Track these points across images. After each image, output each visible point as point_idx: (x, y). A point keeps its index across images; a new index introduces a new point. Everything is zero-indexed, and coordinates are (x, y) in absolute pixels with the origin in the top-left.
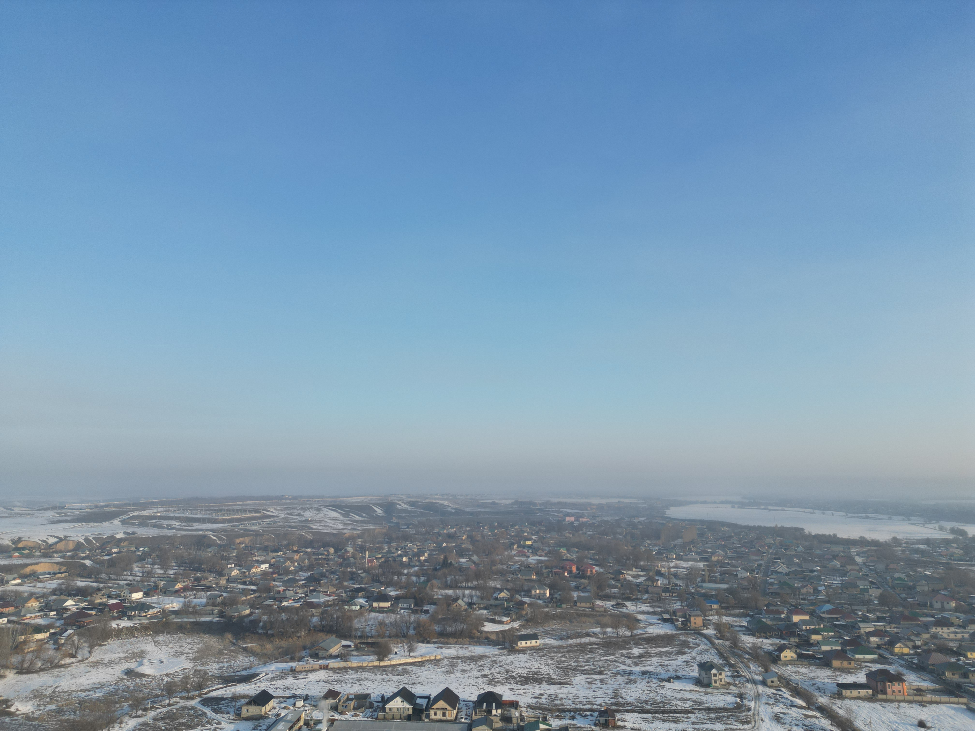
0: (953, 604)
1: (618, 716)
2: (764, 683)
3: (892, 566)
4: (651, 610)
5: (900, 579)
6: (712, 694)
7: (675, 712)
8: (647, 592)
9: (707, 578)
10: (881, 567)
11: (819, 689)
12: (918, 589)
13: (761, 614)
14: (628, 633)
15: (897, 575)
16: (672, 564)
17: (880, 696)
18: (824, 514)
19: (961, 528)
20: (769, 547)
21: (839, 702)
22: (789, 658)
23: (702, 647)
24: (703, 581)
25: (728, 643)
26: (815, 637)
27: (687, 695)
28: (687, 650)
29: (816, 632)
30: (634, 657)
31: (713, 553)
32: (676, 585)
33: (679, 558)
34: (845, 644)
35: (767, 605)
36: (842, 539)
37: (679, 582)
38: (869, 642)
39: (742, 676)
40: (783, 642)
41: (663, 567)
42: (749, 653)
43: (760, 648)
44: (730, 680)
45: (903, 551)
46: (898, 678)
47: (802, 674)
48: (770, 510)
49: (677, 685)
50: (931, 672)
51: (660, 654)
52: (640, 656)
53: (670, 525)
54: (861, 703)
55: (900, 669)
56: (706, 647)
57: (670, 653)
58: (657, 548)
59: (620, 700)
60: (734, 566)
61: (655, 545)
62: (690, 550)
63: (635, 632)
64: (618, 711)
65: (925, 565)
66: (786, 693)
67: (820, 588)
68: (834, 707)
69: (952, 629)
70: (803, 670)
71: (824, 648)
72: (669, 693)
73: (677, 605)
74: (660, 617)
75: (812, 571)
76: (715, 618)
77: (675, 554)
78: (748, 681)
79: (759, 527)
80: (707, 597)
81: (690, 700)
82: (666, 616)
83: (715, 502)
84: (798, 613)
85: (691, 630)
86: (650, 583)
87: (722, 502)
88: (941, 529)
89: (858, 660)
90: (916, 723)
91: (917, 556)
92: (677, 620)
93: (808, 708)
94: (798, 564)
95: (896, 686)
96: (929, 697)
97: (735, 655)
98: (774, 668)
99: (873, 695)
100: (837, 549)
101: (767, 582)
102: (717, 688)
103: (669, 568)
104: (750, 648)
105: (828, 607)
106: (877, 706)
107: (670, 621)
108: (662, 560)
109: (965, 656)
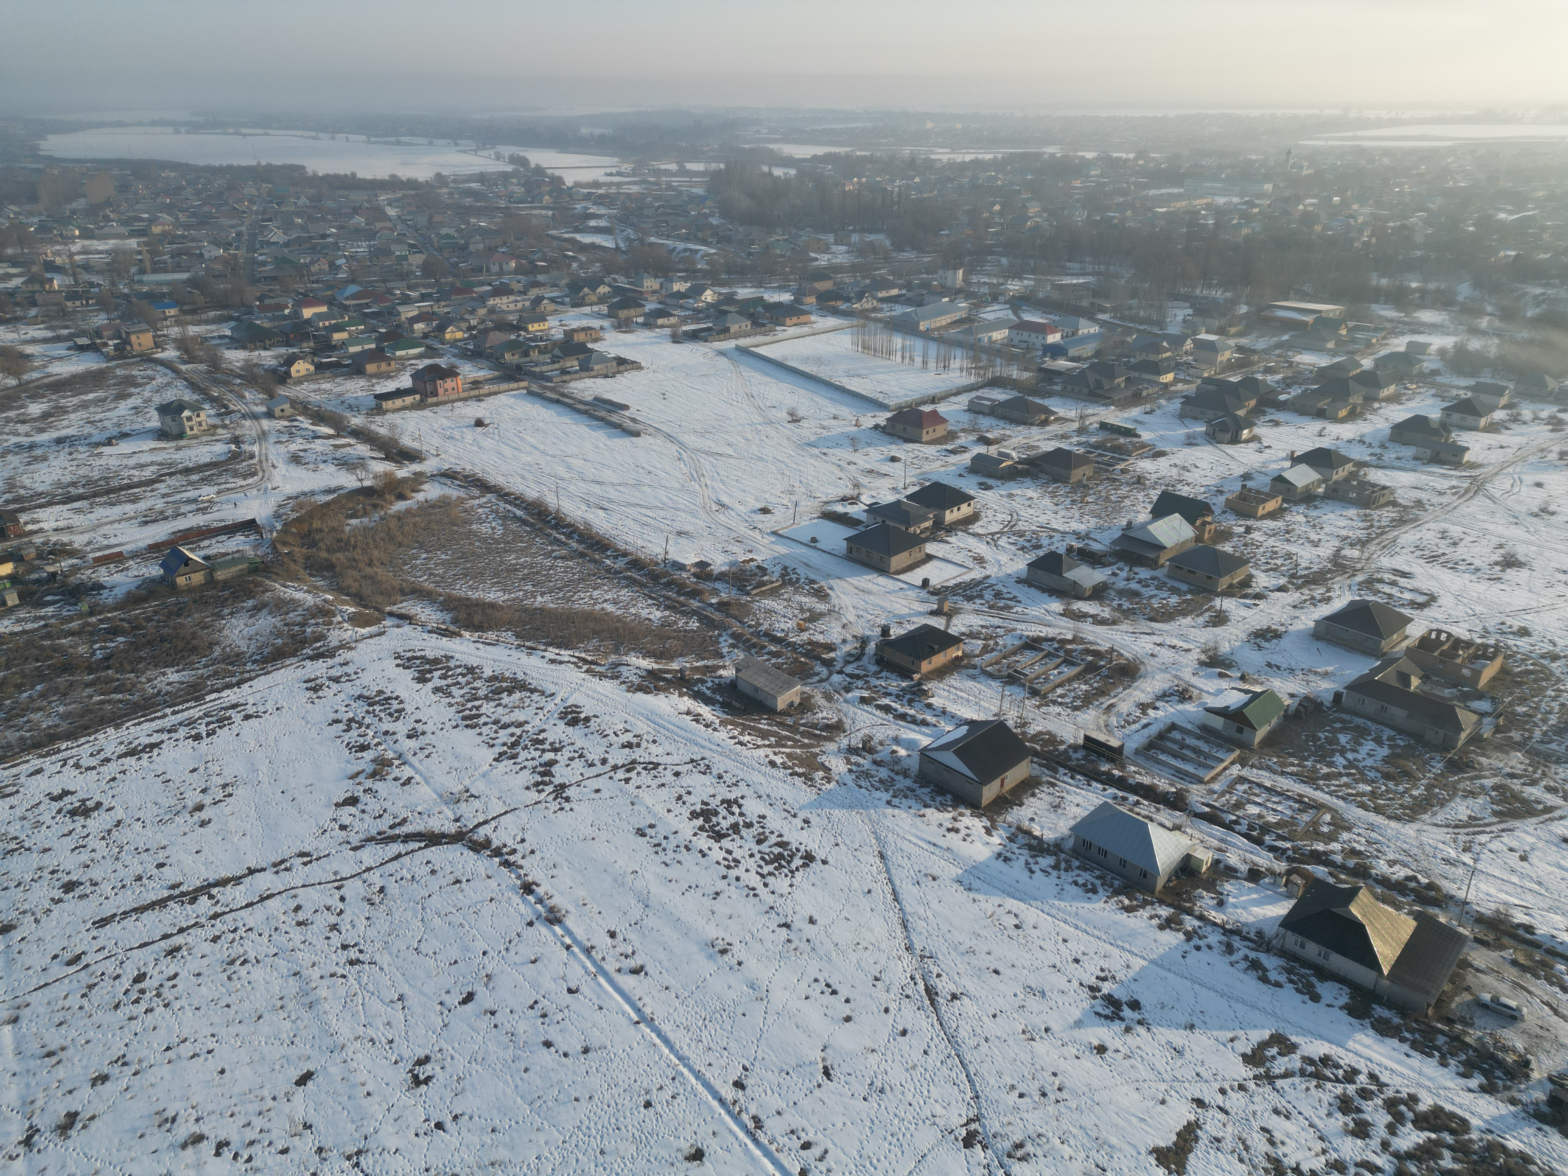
0: (513, 264)
1: (23, 518)
2: (270, 415)
3: (437, 218)
4: (50, 334)
5: (447, 236)
6: (189, 447)
7: (129, 487)
8: (34, 304)
9: (148, 265)
10: (422, 220)
11: (350, 407)
12: (472, 248)
13: (251, 313)
14: (12, 382)
15: (444, 231)
16: (74, 248)
17: (431, 400)
18: (333, 138)
19: (522, 154)
20: (252, 202)
21: (378, 419)
22: (303, 373)
23: (159, 380)
24: (142, 271)
25: (203, 367)
26: (338, 336)
27: (145, 458)
28: (132, 390)
29: (339, 328)
30: (34, 420)
31: (152, 221)
32: (92, 285)
33: (87, 235)
34: (381, 338)
35: (260, 299)
36: (364, 181)
37: (95, 279)
38: (413, 331)
39: (233, 411)
40: (291, 350)
41: (57, 253)
42: (240, 377)
43: (256, 365)
44: (216, 421)
45: (451, 194)
46: (451, 373)
47: (325, 391)
48: (245, 135)
49: (124, 447)
50: (488, 357)
51: (84, 406)
52: (45, 416)
53: (56, 172)
54: (407, 414)
55: (453, 360)
56: (166, 380)
57: (104, 400)
58: (36, 220)
59: (22, 492)
60: (193, 240)
61: (31, 214)
62: (107, 219)
63: (26, 377)
64: (22, 510)
65: (479, 212)
66: (305, 422)
67: (338, 262)
68: (373, 427)
69: (512, 298)
70: (326, 386)
71: (353, 349)
72: (113, 462)
73: (100, 320)
74: (71, 343)
75: (324, 236)
76: (174, 331)
77: (78, 228)
78: (244, 417)
79: (230, 168)
80: (154, 298)
81: (152, 463)
82: (83, 341)
83: (141, 124)
84: (309, 304)
85: (134, 357)
86: (37, 287)
87: (154, 123)
88: (498, 157)
89: (401, 358)
90: (473, 423)
91: (468, 201)
92: (106, 345)
93: (338, 436)
94: (303, 228)
95: (449, 383)
96: (486, 388)
97: (217, 382)
98: (282, 391)
99: (422, 400)
100: (358, 197)
101: (254, 262)
102: (195, 437)
103: (71, 255)
104: (241, 369)
105: (353, 289)
106: (427, 413)
107: (92, 348)
108: (53, 242)
109: (526, 330)
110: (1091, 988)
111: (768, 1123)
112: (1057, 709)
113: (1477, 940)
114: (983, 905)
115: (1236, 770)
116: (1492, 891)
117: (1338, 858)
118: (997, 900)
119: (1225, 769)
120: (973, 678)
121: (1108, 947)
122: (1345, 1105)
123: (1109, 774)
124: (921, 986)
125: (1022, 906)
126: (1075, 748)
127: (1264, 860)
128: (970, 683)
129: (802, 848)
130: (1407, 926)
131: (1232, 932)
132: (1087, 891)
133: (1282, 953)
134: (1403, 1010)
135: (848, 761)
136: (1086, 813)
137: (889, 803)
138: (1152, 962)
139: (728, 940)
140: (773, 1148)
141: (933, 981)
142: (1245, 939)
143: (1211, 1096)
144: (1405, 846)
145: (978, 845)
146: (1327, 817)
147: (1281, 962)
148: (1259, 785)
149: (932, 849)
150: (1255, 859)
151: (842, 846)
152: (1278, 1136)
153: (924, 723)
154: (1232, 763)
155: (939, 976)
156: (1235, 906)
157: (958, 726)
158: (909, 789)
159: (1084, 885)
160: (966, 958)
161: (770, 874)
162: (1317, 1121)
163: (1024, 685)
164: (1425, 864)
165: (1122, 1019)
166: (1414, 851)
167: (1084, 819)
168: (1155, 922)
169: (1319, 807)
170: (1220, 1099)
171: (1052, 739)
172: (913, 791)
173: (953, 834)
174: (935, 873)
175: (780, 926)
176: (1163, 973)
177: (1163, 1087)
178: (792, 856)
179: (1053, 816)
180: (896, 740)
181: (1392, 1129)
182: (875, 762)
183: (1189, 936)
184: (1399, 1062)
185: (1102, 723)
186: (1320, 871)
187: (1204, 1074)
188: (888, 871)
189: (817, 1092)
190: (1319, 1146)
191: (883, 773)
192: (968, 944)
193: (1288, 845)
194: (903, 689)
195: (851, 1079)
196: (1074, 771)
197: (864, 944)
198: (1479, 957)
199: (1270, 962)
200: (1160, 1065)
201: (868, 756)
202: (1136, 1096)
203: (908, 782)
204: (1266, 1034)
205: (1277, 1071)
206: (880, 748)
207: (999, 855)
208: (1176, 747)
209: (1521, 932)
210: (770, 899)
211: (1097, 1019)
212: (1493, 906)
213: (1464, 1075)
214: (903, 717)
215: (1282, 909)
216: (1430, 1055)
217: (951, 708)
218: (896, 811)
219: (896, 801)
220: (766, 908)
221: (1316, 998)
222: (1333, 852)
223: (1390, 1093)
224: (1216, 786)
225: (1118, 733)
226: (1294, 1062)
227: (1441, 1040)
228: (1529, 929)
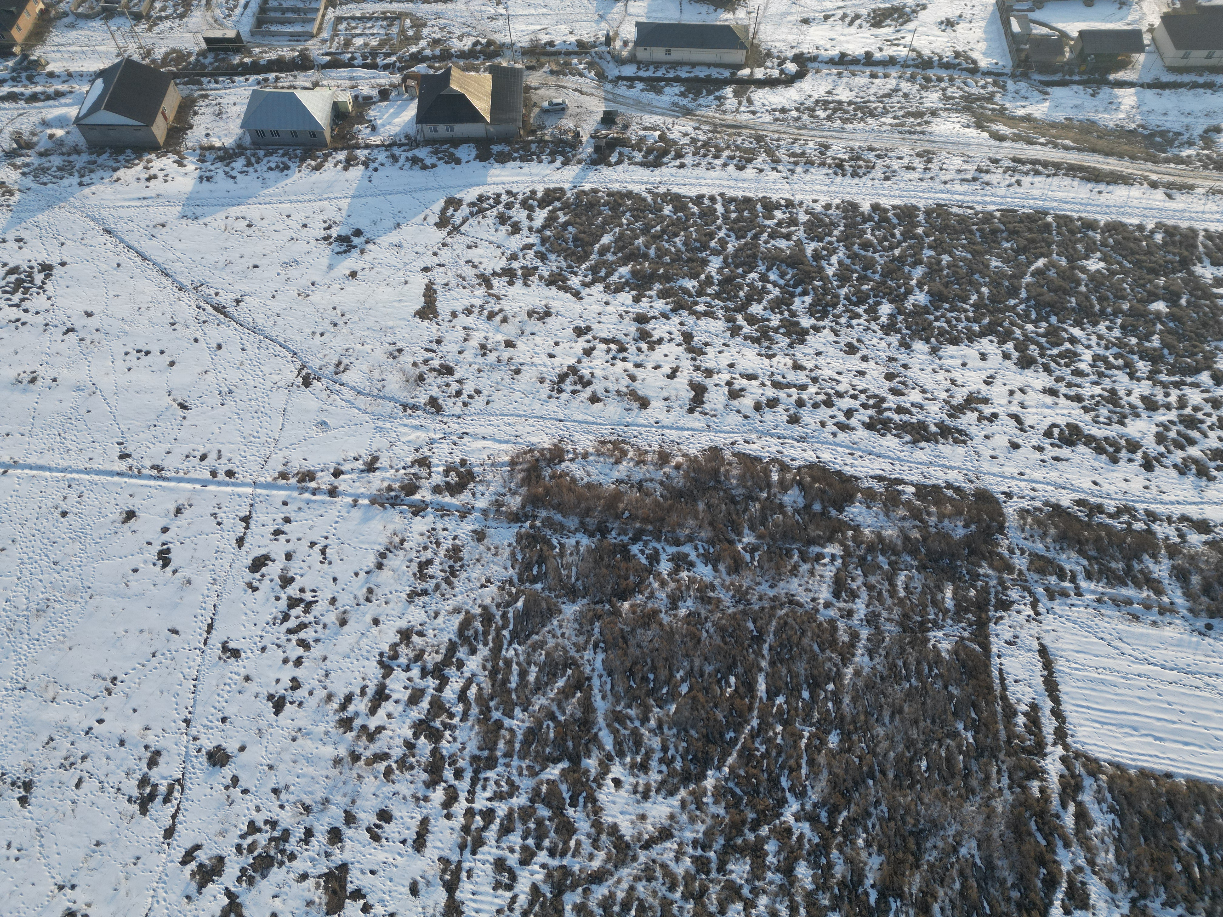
110: (325, 239)
111: (165, 464)
112: (167, 24)
113: (529, 68)
114: (214, 224)
115: (331, 14)
116: (524, 27)
117: (428, 52)
118: (222, 215)
119: (323, 16)
120: (72, 26)
121: (319, 203)
122: (502, 219)
123: (242, 64)
124: (209, 309)
125: (243, 208)
126: (202, 54)
127: (385, 79)
128: (73, 34)
129: (34, 263)
130: (486, 80)
131: (391, 145)
132: (282, 170)
133: (428, 142)
134: (506, 139)
135: (16, 167)
136: (245, 108)
137: (81, 184)
138: (353, 197)
139: (29, 370)
140: (181, 474)
141: (215, 300)
142: (400, 145)
143: (431, 261)
144: (463, 20)
145: (179, 179)
146: (408, 22)
147: (428, 149)
148: (353, 18)
149: (145, 203)
150: (379, 81)
151: (67, 242)
152: (476, 261)
153: (59, 95)
154: (326, 8)
155: (217, 294)
156: (383, 125)
157: (92, 82)
158: (89, 163)
159: (277, 167)
160: (228, 270)
161: (23, 300)
162: (492, 239)
163: (122, 14)
164: (479, 27)
165: (355, 247)
166: (470, 20)
167: (246, 113)
168: (340, 167)
169: (399, 16)
170: (436, 260)
171: (180, 56)
172: (95, 162)
173: (153, 182)
174: (162, 221)
175: (65, 334)
176: (363, 200)
177: (401, 273)
178: (30, 275)
179: (221, 123)
180: (45, 124)
181: (530, 218)
182: (41, 155)
183: (366, 164)
184: (518, 175)
185: (211, 21)
186: (421, 68)
187: (420, 250)
188: (122, 241)
189: (185, 422)
190: (499, 251)
191: (56, 161)
192: (222, 259)
193: (393, 59)
194: (14, 70)
195: (204, 398)
196: (214, 75)
197: (144, 306)
198: (533, 79)
199: (422, 153)
200: (393, 261)
201: (30, 152)
202: (389, 289)
203: (85, 157)
204: (441, 203)
205: (458, 222)
206: (35, 139)
207: (201, 178)
208: (278, 14)
209: (548, 48)
210: (40, 320)
211: (340, 257)
212: (527, 38)
213: (552, 162)
214: (34, 98)
215: (411, 111)
216: (532, 160)
217: (74, 68)
218: (93, 188)
219: (86, 180)
220: (42, 328)
221: (458, 162)
222: (423, 49)
223: (521, 197)
224: (325, 35)
225: (228, 23)
226: (465, 210)
227: (533, 146)
228: (551, 43)
